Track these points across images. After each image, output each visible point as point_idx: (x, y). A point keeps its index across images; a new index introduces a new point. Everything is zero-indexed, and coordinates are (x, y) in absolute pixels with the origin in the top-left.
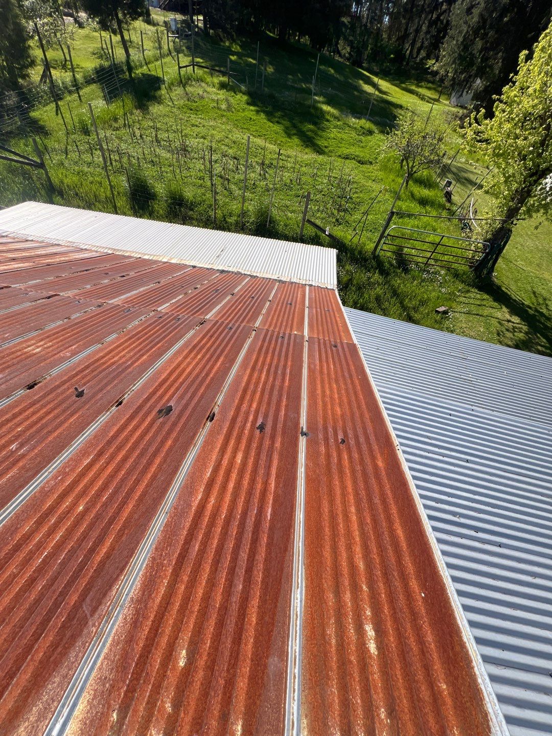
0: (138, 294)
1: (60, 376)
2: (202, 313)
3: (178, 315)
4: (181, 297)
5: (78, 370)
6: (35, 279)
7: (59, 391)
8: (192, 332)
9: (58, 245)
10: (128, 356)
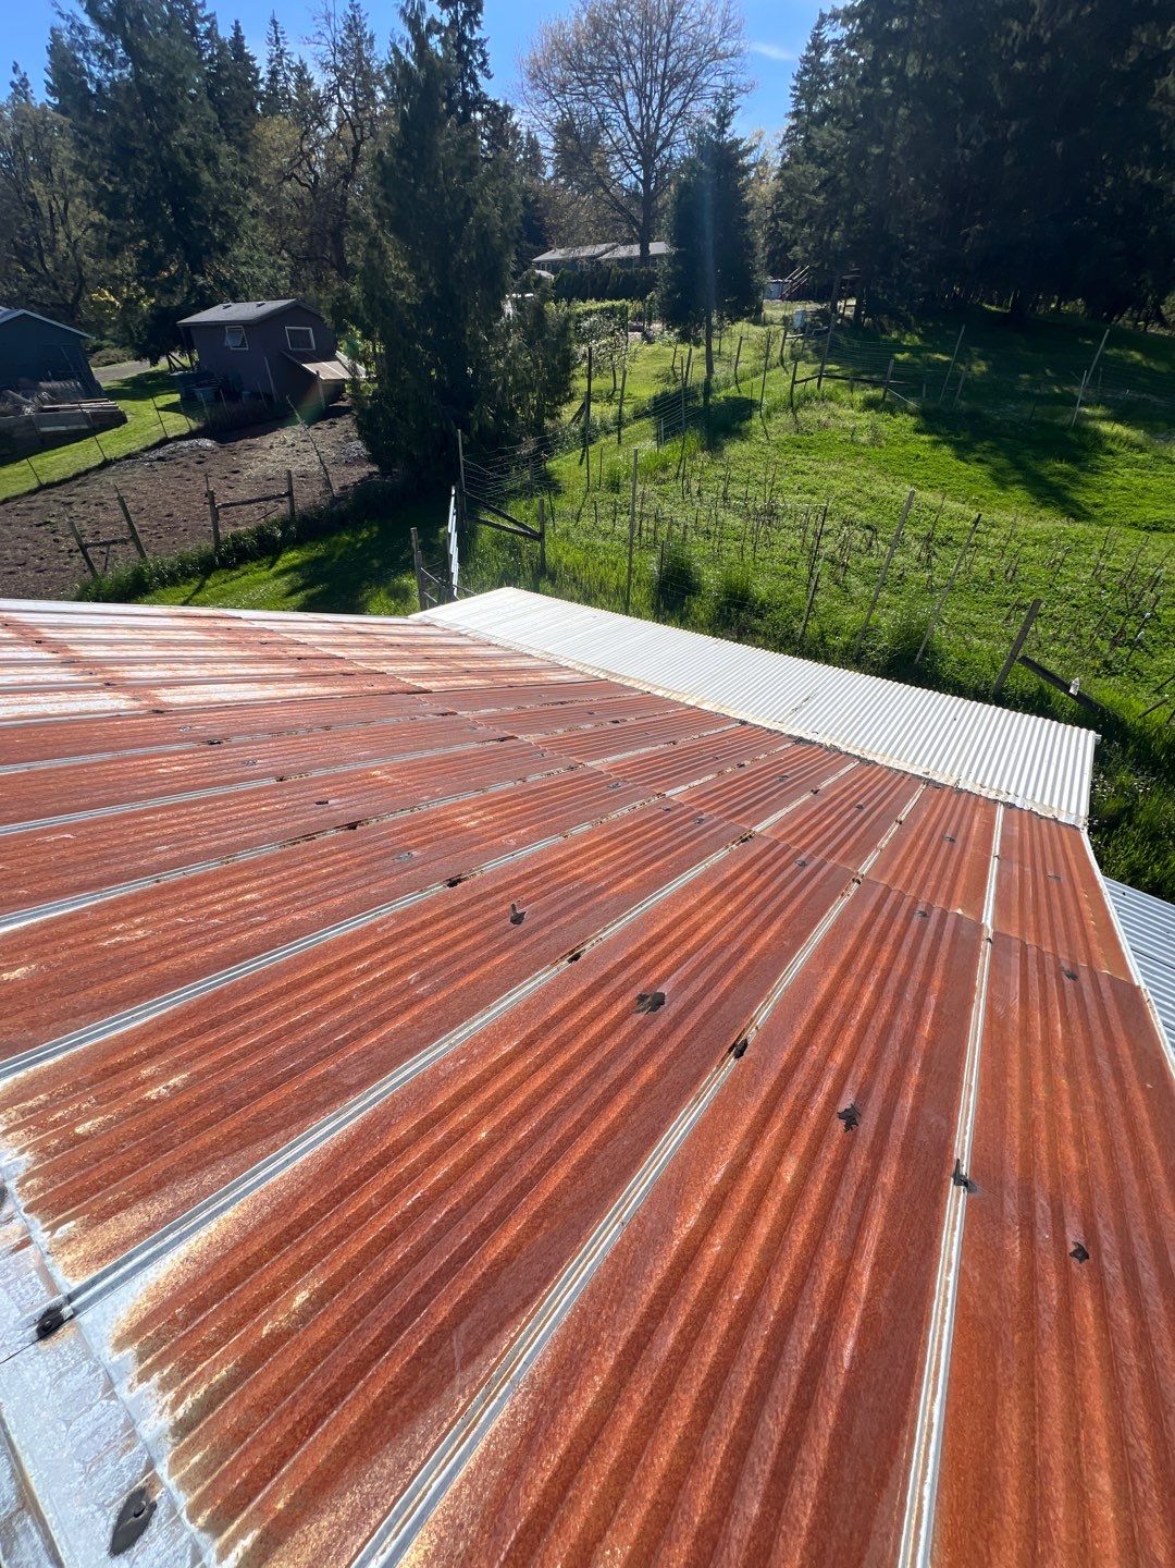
0: (635, 757)
1: (495, 876)
2: (748, 818)
3: (701, 813)
4: (710, 777)
5: (522, 873)
6: (488, 707)
7: (489, 902)
8: (723, 853)
9: (529, 656)
10: (603, 870)
